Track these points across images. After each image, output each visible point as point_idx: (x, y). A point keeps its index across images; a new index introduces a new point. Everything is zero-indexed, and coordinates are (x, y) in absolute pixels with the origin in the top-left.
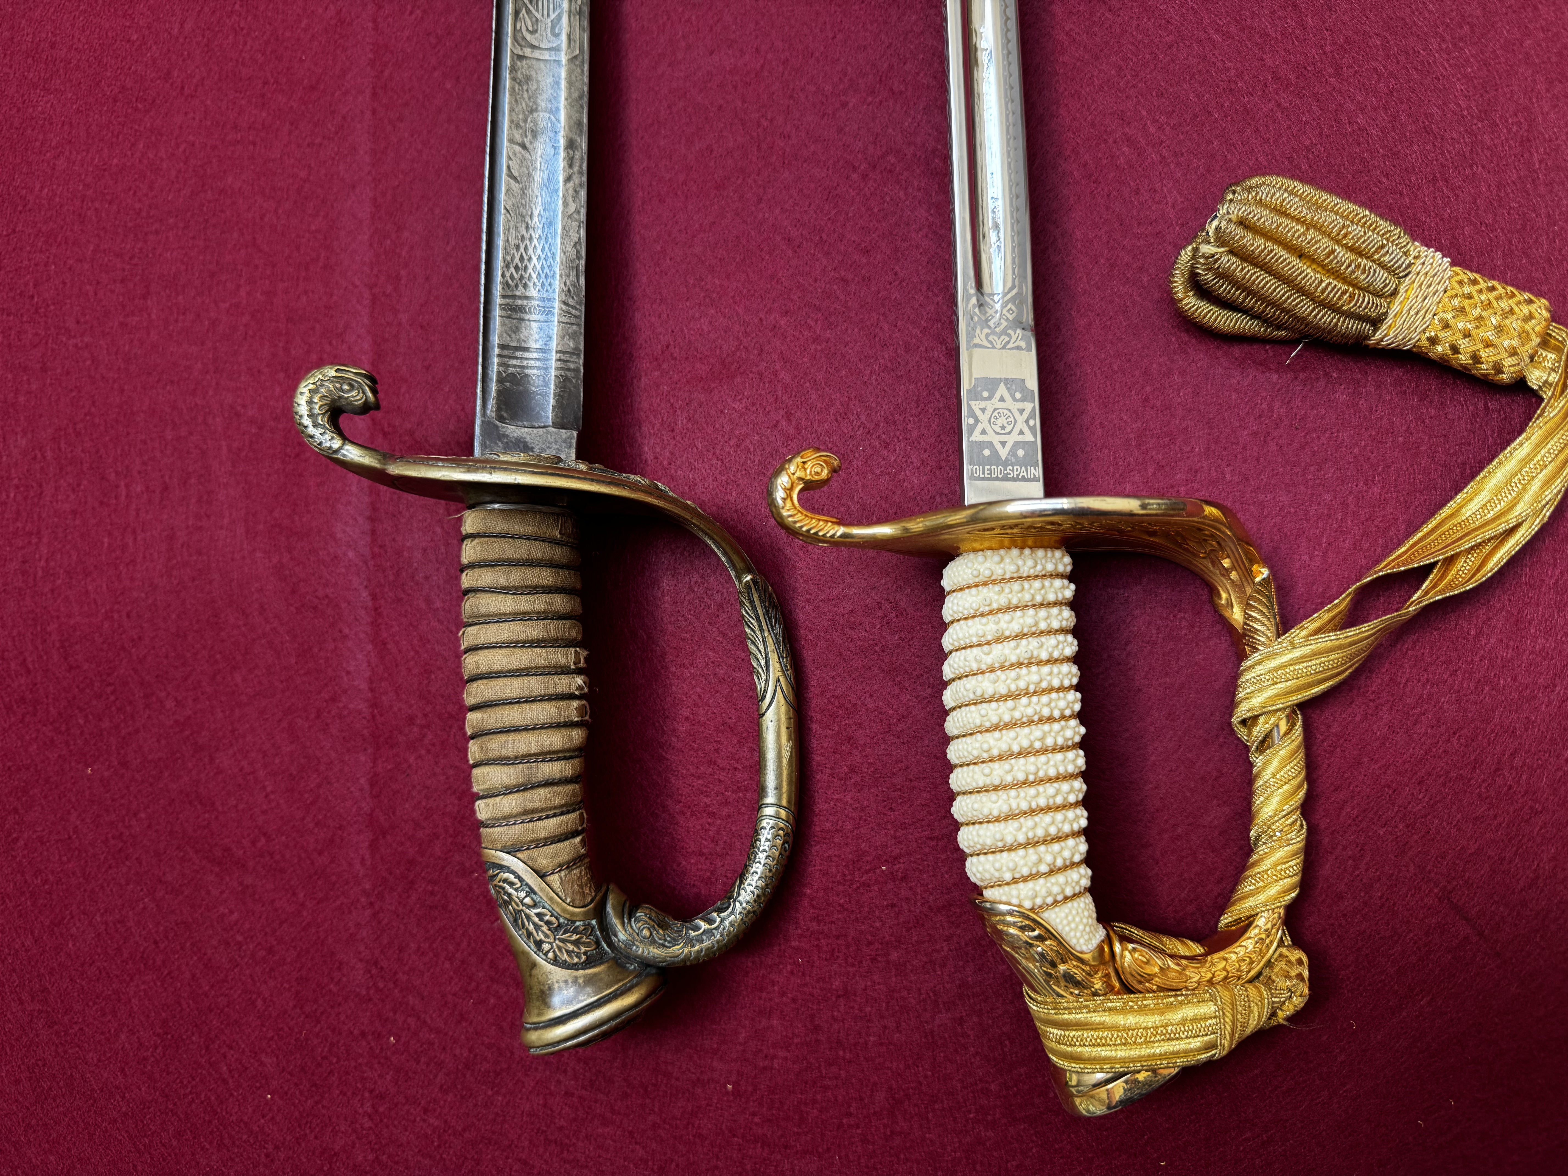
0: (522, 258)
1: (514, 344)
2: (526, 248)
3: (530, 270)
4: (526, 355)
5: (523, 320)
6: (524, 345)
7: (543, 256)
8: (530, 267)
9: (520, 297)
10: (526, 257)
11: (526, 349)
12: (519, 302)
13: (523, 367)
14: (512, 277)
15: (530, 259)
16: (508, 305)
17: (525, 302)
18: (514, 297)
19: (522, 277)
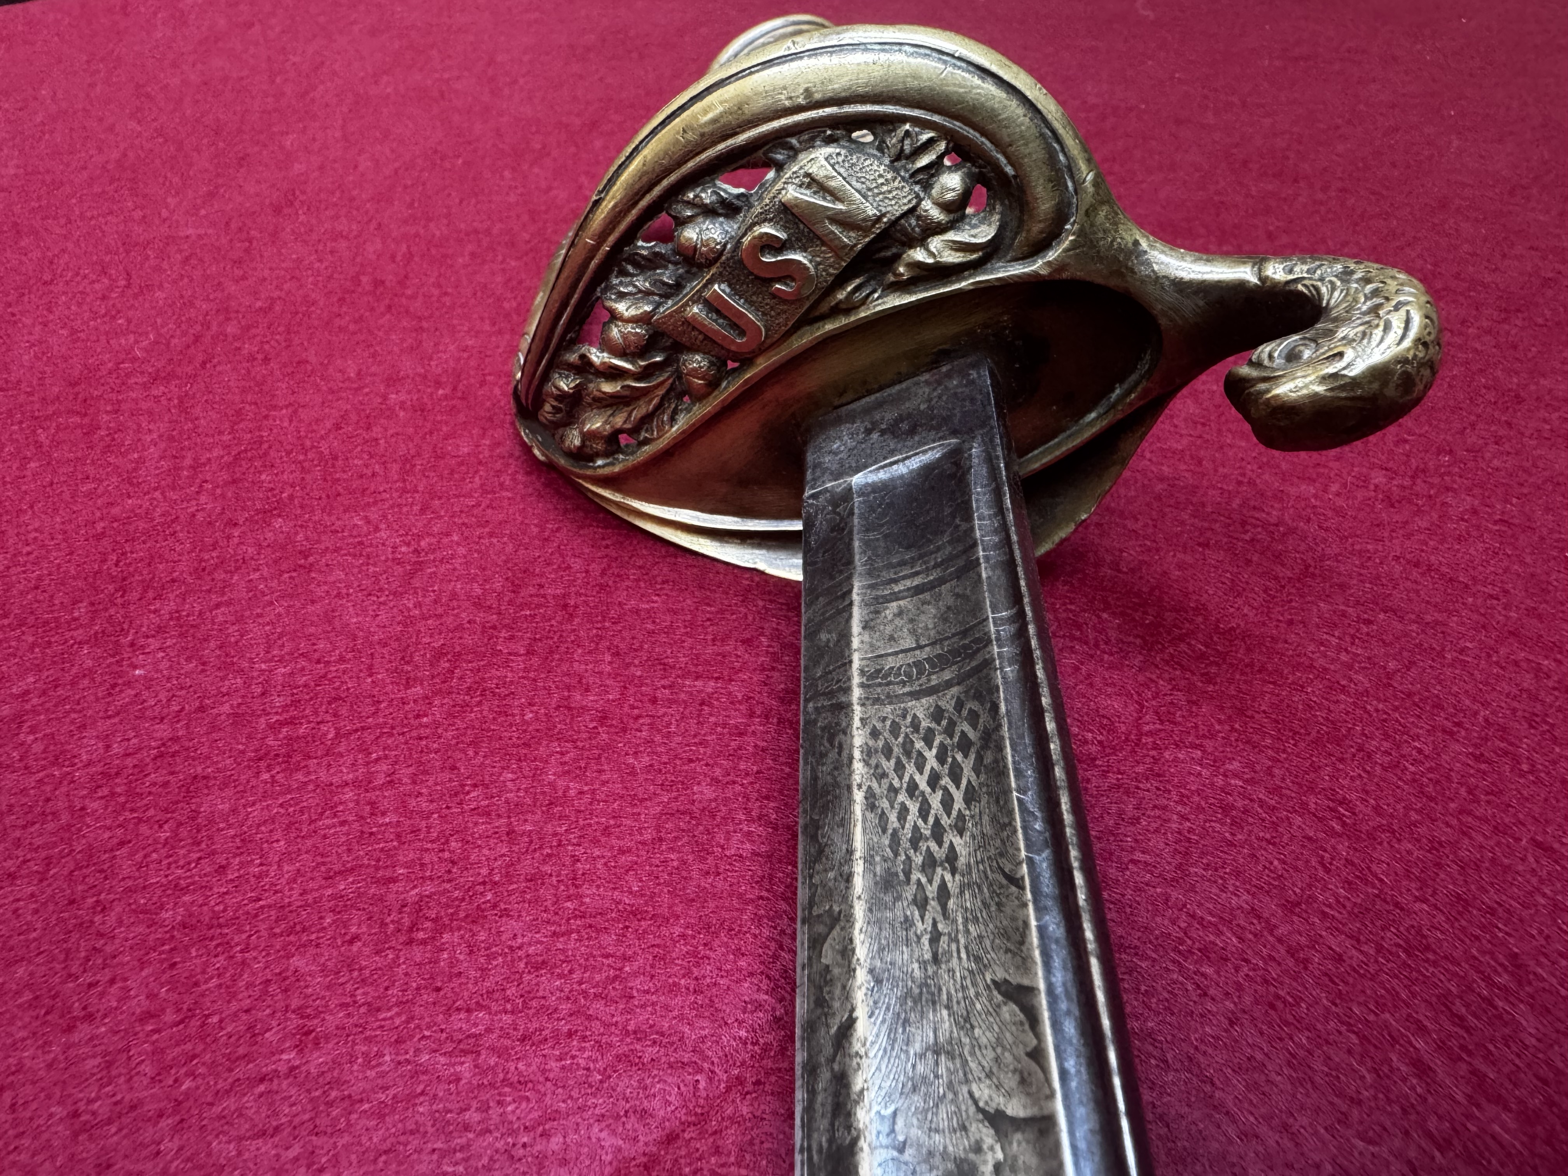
0: (956, 775)
1: (944, 588)
2: (947, 803)
3: (931, 755)
4: (917, 581)
5: (933, 644)
6: (927, 596)
7: (902, 797)
8: (932, 762)
9: (948, 684)
10: (946, 781)
11: (918, 590)
12: (947, 675)
13: (921, 557)
14: (973, 718)
15: (934, 781)
16: (972, 656)
17: (935, 680)
18: (960, 680)
19: (949, 731)
